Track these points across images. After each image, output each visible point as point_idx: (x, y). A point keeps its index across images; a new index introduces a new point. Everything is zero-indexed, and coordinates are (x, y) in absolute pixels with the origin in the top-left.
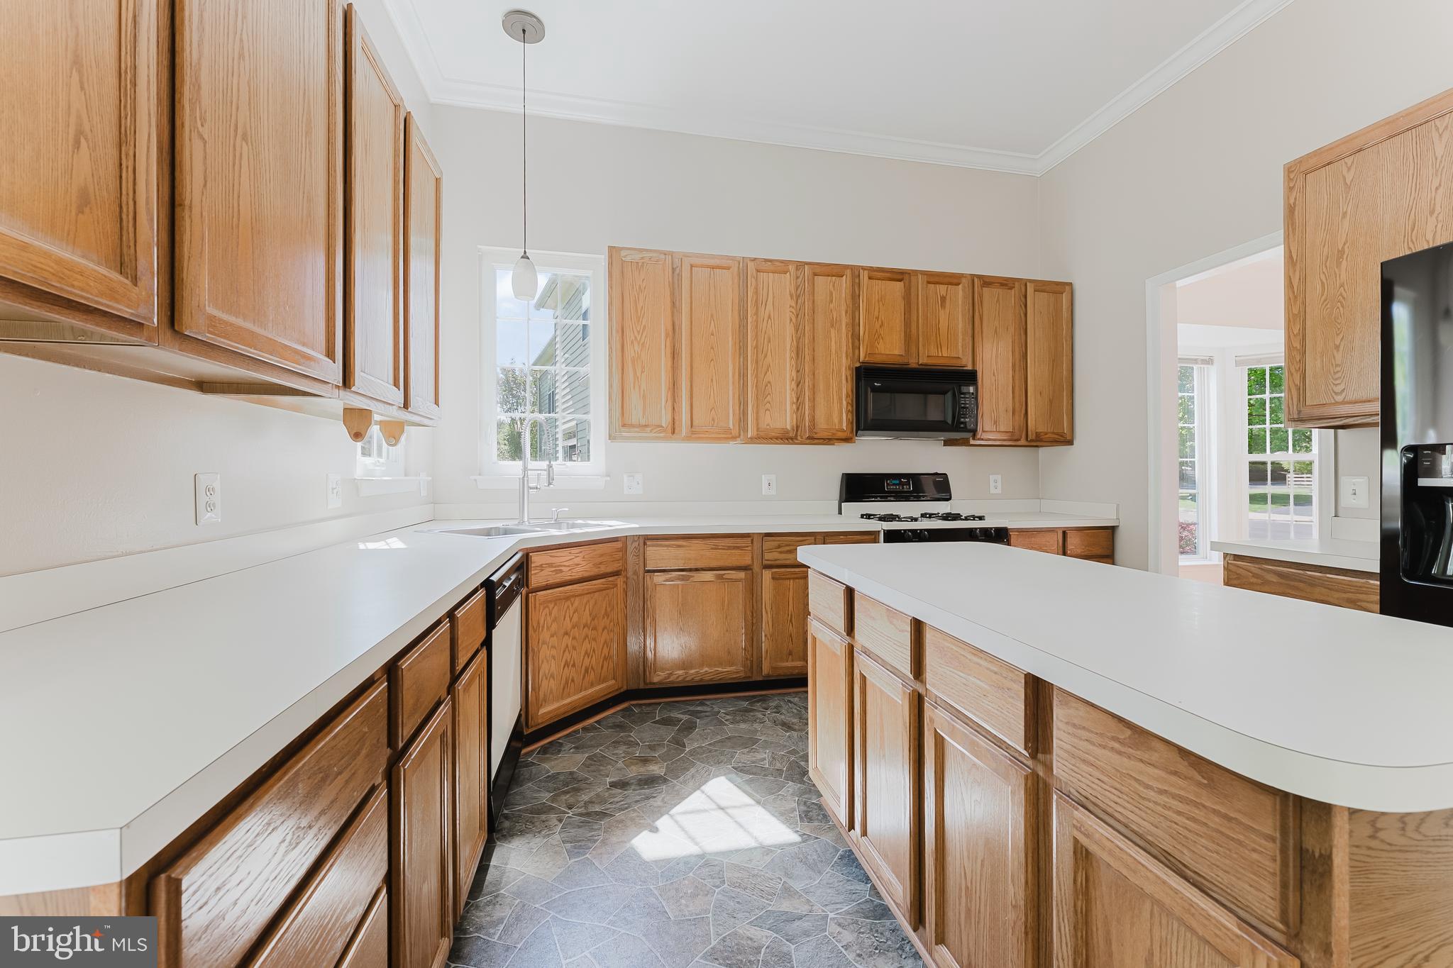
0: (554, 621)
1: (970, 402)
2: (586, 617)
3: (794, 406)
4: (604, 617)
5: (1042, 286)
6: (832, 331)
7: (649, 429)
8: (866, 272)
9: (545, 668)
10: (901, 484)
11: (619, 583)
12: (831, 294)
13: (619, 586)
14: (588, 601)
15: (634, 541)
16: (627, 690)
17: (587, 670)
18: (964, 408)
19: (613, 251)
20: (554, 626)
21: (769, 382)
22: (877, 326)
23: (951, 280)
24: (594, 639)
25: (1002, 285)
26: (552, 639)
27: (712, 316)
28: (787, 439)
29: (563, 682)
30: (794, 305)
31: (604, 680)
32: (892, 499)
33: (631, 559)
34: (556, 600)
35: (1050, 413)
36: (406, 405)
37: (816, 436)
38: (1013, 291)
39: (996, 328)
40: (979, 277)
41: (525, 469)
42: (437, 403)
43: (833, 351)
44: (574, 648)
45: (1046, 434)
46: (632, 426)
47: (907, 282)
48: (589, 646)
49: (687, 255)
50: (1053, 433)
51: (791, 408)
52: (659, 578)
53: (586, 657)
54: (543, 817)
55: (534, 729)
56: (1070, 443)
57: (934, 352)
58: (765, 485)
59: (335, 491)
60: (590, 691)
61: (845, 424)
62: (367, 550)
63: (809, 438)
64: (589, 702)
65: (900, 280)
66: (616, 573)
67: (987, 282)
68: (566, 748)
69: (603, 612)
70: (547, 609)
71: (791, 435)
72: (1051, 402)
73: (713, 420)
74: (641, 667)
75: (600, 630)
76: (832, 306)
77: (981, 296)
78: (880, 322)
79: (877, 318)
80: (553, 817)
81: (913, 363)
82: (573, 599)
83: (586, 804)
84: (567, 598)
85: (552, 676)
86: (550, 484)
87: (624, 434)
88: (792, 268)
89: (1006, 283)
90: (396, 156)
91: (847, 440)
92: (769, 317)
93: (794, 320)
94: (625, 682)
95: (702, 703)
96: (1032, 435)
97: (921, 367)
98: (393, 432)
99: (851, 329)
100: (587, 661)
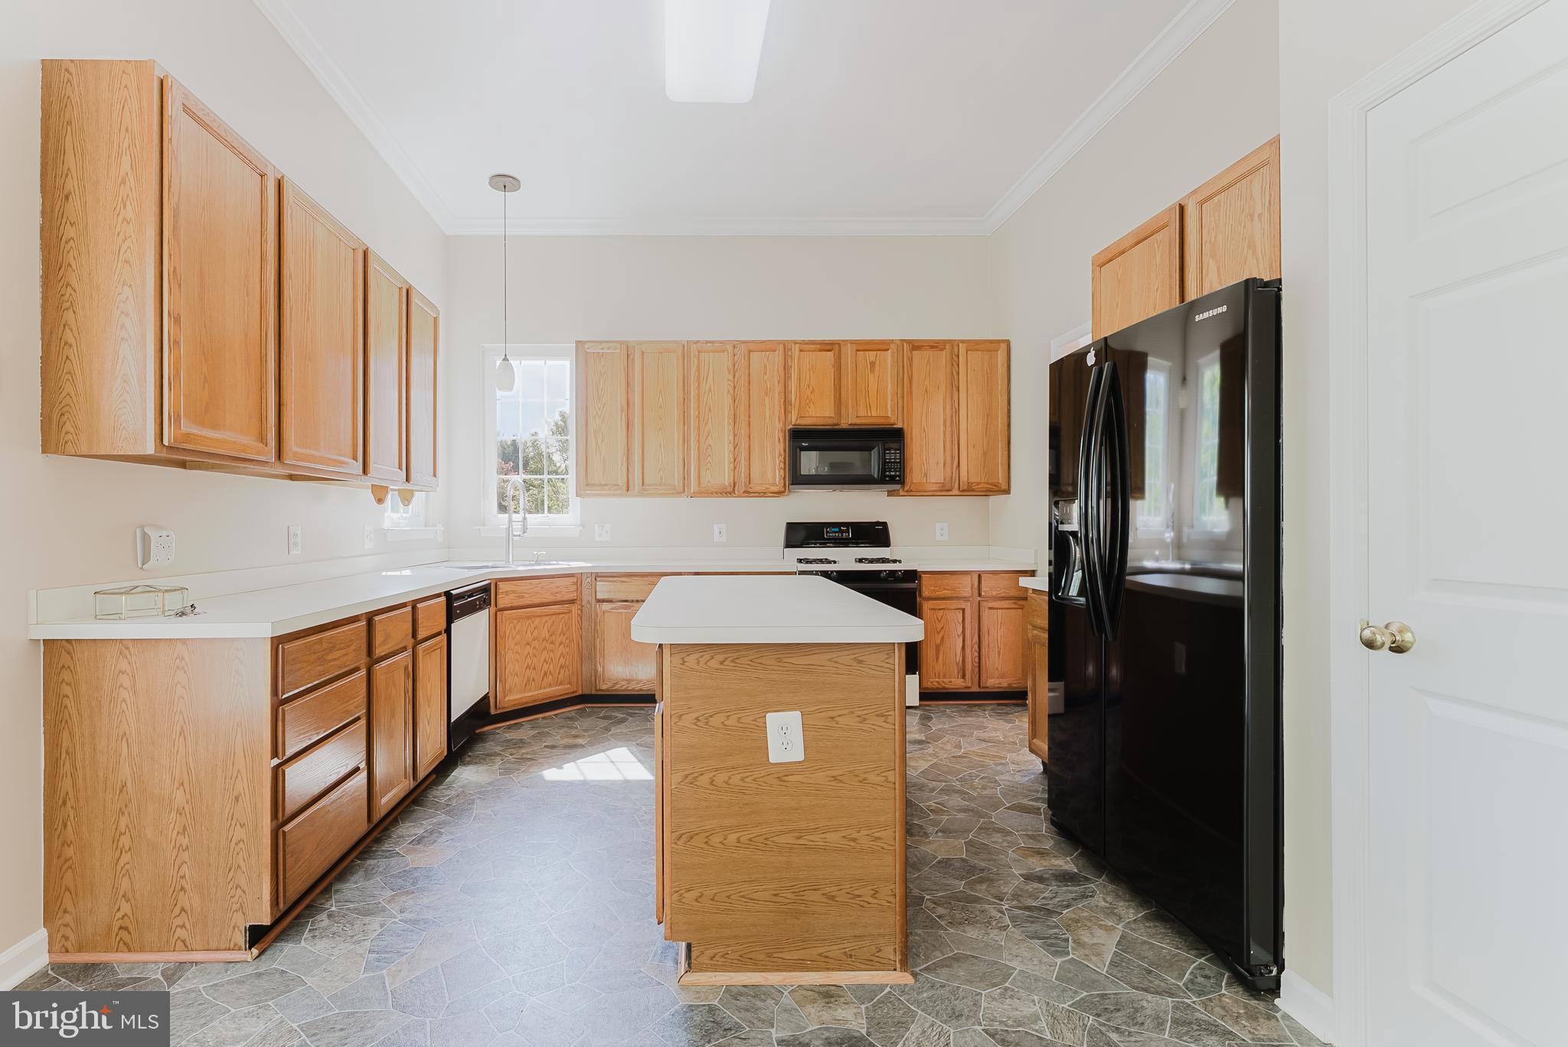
0: (517, 634)
1: (895, 456)
2: (545, 633)
3: (732, 465)
4: (560, 635)
5: (974, 345)
6: (767, 399)
7: (608, 488)
8: (797, 346)
9: (510, 667)
10: (842, 532)
11: (573, 609)
12: (765, 366)
13: (573, 612)
14: (547, 621)
15: (588, 577)
16: (582, 695)
17: (545, 674)
18: (889, 462)
19: (579, 344)
20: (518, 638)
21: (710, 445)
22: (809, 392)
23: (881, 346)
24: (552, 651)
25: (932, 347)
26: (516, 647)
27: (660, 392)
28: (726, 493)
29: (526, 679)
30: (732, 380)
31: (561, 684)
32: (831, 545)
33: (585, 591)
34: (519, 618)
35: (984, 464)
36: (408, 480)
37: (750, 490)
38: (944, 352)
39: (926, 387)
40: (909, 342)
41: (510, 521)
42: (435, 475)
43: (767, 416)
44: (535, 656)
45: (979, 484)
46: (594, 485)
47: (837, 351)
48: (547, 656)
49: (640, 343)
50: (987, 483)
51: (729, 468)
52: (606, 606)
53: (545, 663)
54: (493, 758)
55: (502, 711)
56: (1007, 491)
57: (862, 412)
58: (716, 534)
59: (369, 537)
60: (548, 690)
61: (777, 480)
62: (386, 576)
63: (744, 492)
64: (547, 698)
65: (830, 351)
66: (572, 602)
67: (915, 346)
68: (525, 727)
69: (560, 630)
70: (512, 624)
71: (728, 490)
72: (985, 453)
73: (661, 478)
74: (593, 678)
75: (557, 645)
76: (766, 377)
77: (911, 360)
78: (811, 389)
79: (809, 386)
80: (499, 758)
81: (844, 424)
82: (533, 619)
83: (523, 754)
84: (529, 618)
85: (516, 674)
86: (524, 532)
87: (588, 492)
88: (730, 348)
89: (936, 346)
90: (400, 320)
91: (780, 493)
92: (710, 389)
93: (731, 392)
94: (580, 688)
95: (642, 708)
96: (964, 485)
97: (851, 427)
98: (406, 498)
99: (783, 397)
100: (545, 667)
